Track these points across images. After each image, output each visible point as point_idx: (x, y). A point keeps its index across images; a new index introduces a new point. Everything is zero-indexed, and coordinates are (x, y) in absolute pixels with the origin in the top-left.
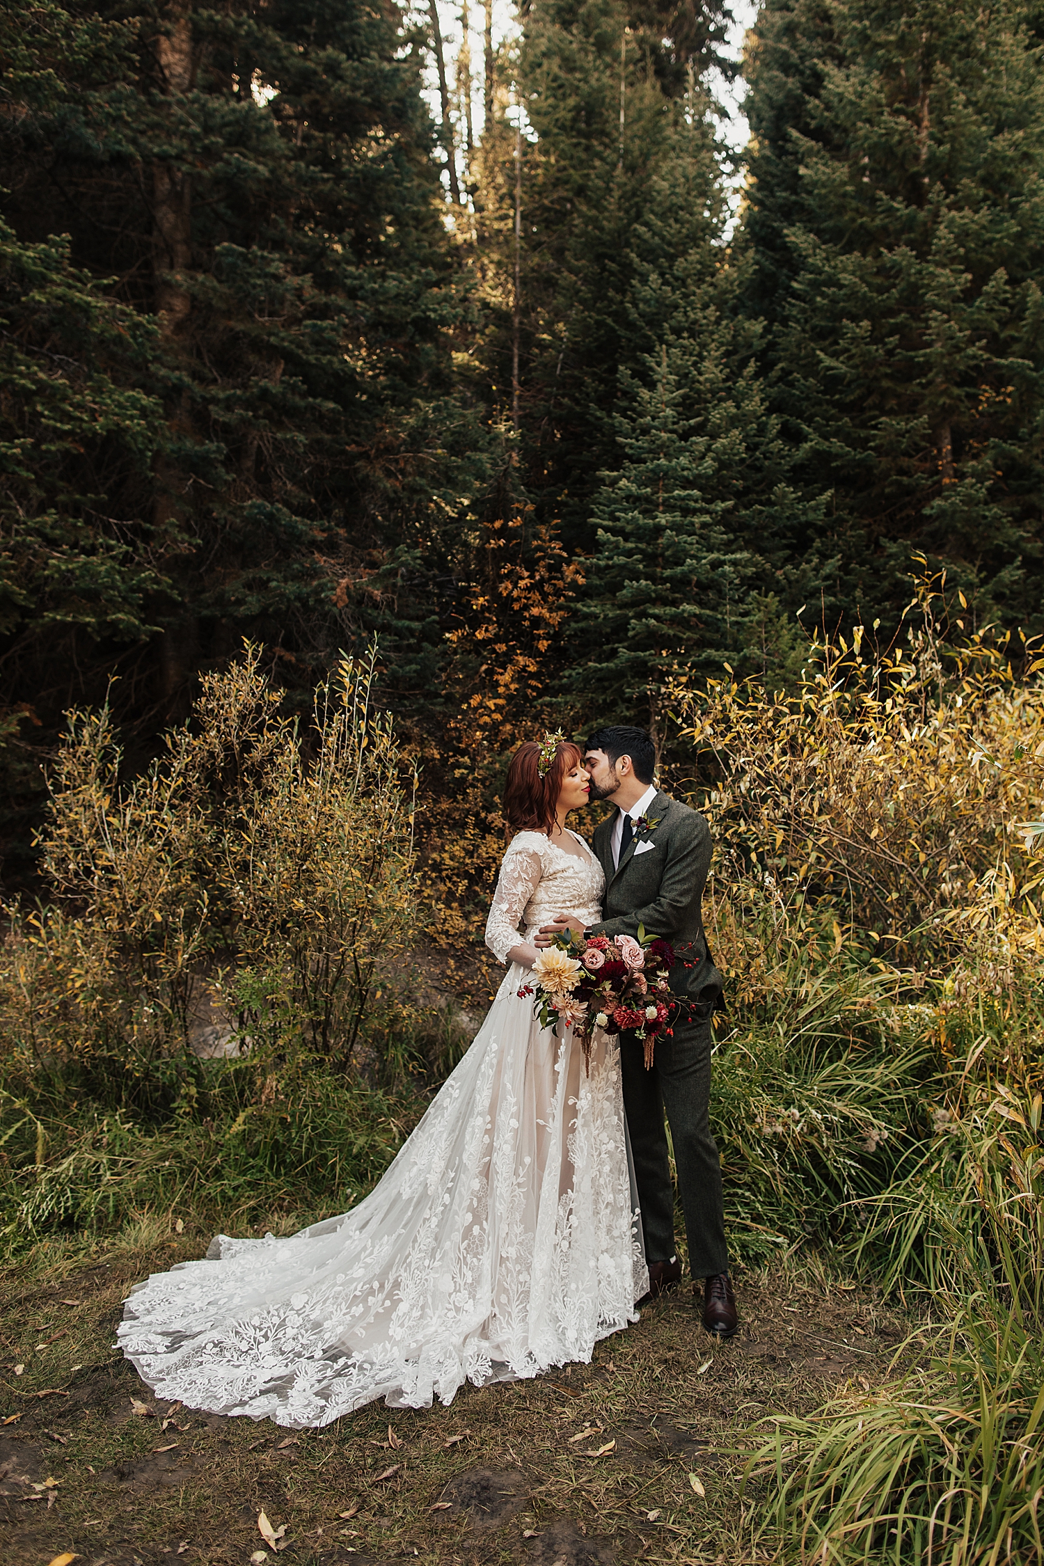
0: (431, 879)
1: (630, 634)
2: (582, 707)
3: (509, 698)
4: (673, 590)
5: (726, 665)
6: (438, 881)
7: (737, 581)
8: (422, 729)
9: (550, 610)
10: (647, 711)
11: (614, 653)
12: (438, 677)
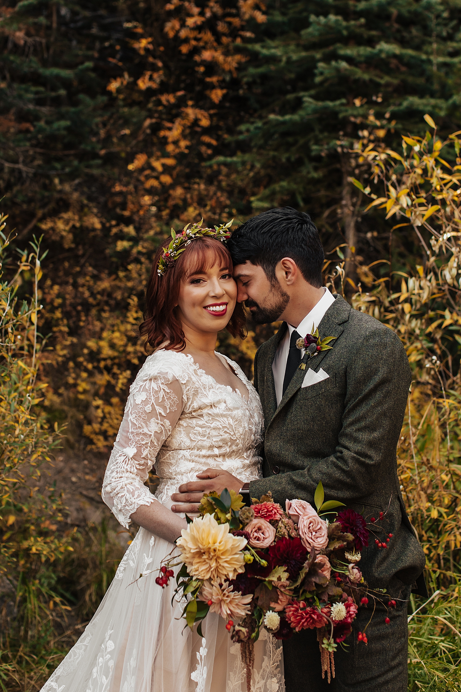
0: (86, 370)
1: (318, 79)
2: (263, 167)
3: (180, 157)
4: (368, 26)
5: (428, 119)
6: (96, 372)
7: (445, 15)
8: (82, 193)
9: (226, 53)
10: (338, 171)
11: (298, 104)
12: (96, 134)
